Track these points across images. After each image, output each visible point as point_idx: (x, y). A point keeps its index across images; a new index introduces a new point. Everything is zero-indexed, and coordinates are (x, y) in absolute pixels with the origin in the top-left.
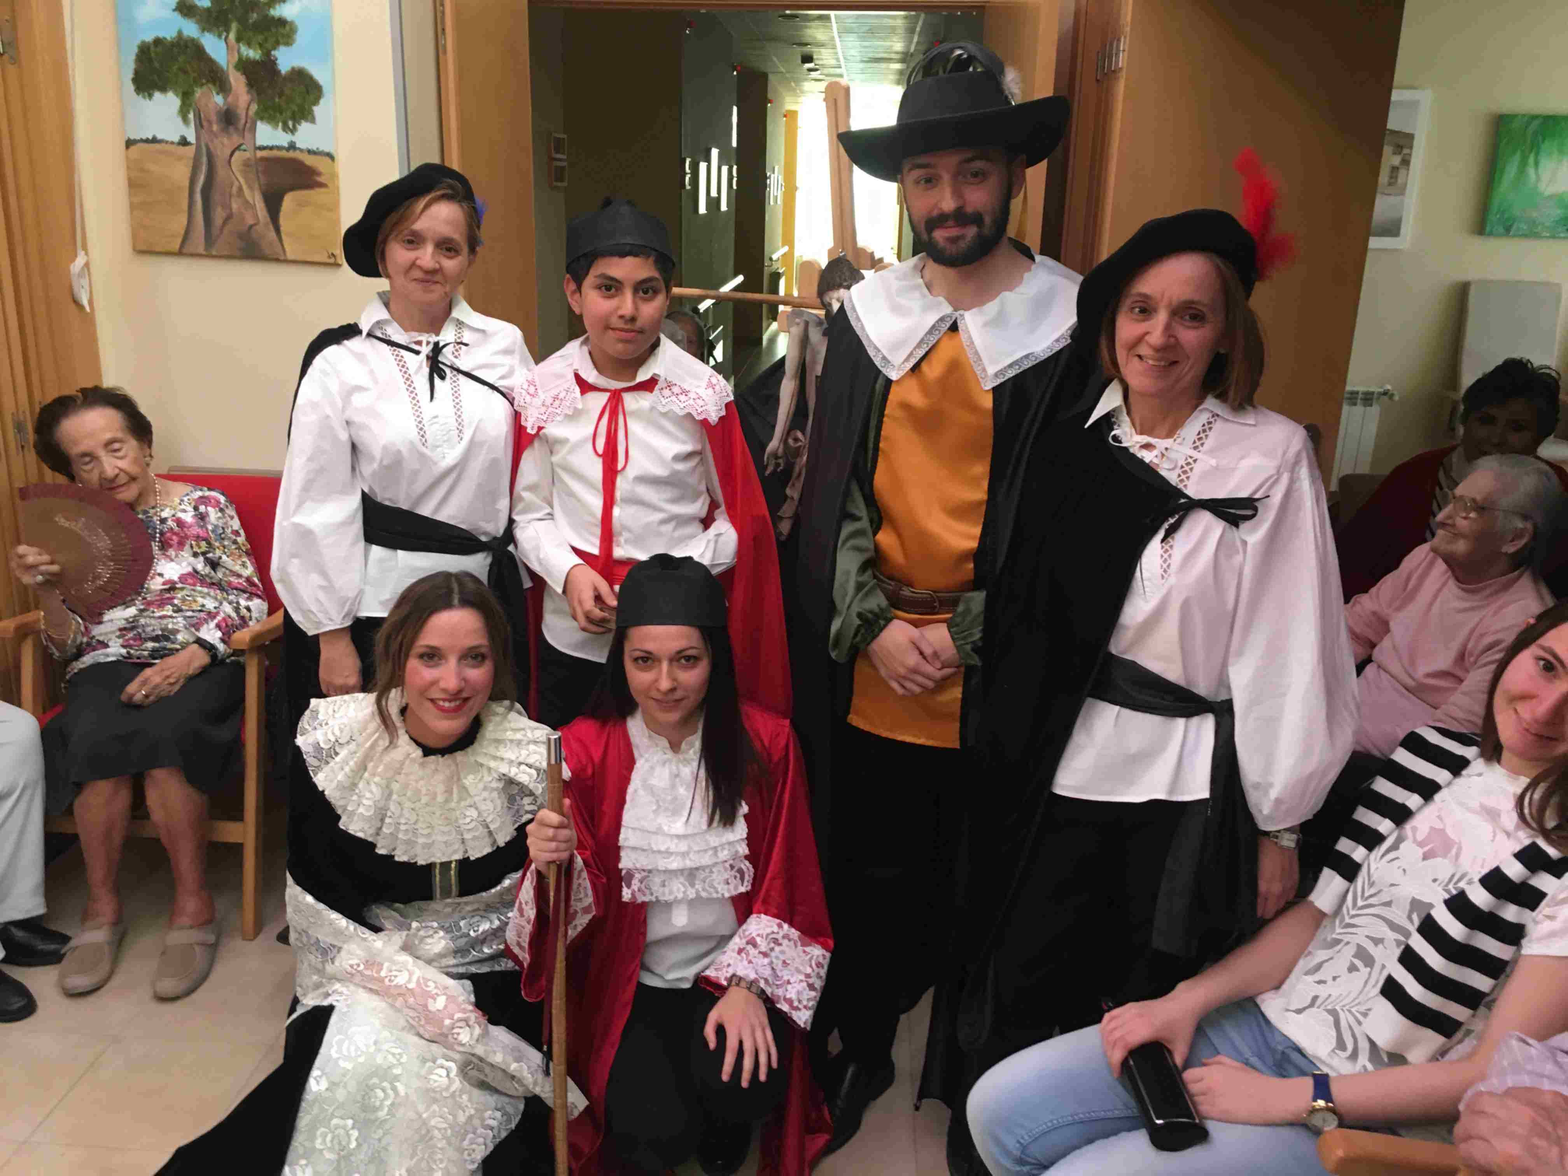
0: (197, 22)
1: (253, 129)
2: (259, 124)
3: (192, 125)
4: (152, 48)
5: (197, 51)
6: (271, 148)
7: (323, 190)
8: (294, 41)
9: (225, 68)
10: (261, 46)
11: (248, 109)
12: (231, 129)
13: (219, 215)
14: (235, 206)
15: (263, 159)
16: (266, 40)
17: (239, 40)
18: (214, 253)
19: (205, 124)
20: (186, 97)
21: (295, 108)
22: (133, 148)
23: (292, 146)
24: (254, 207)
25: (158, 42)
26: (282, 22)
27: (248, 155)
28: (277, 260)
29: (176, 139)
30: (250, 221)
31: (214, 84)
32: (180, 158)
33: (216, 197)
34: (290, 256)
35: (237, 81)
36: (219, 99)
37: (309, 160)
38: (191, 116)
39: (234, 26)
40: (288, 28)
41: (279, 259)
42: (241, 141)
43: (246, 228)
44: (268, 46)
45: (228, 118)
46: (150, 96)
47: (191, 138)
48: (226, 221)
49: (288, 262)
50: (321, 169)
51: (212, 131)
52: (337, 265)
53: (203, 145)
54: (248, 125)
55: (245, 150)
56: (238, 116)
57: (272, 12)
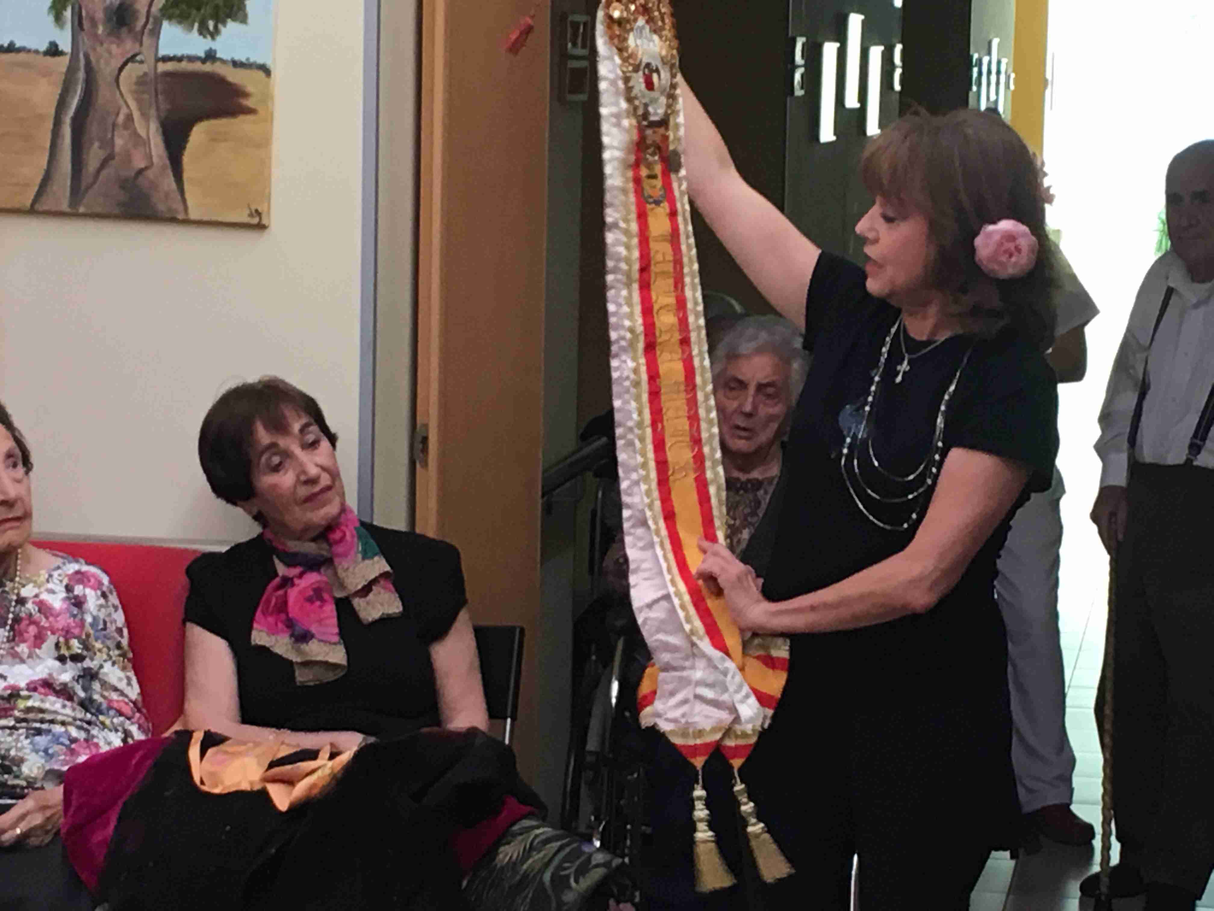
1: (156, 33)
2: (165, 24)
3: (68, 27)
6: (180, 59)
7: (250, 118)
12: (124, 30)
13: (94, 154)
14: (119, 142)
15: (167, 74)
18: (82, 210)
19: (86, 24)
21: (220, 2)
23: (210, 56)
24: (146, 143)
27: (144, 68)
28: (173, 220)
29: (43, 47)
30: (140, 163)
32: (46, 73)
33: (93, 128)
34: (194, 215)
37: (234, 76)
38: (68, 13)
41: (176, 218)
42: (137, 50)
43: (133, 173)
45: (121, 16)
48: (104, 164)
49: (187, 222)
50: (250, 89)
51: (96, 35)
52: (261, 227)
53: (81, 56)
54: (149, 26)
55: (142, 62)
56: (134, 14)
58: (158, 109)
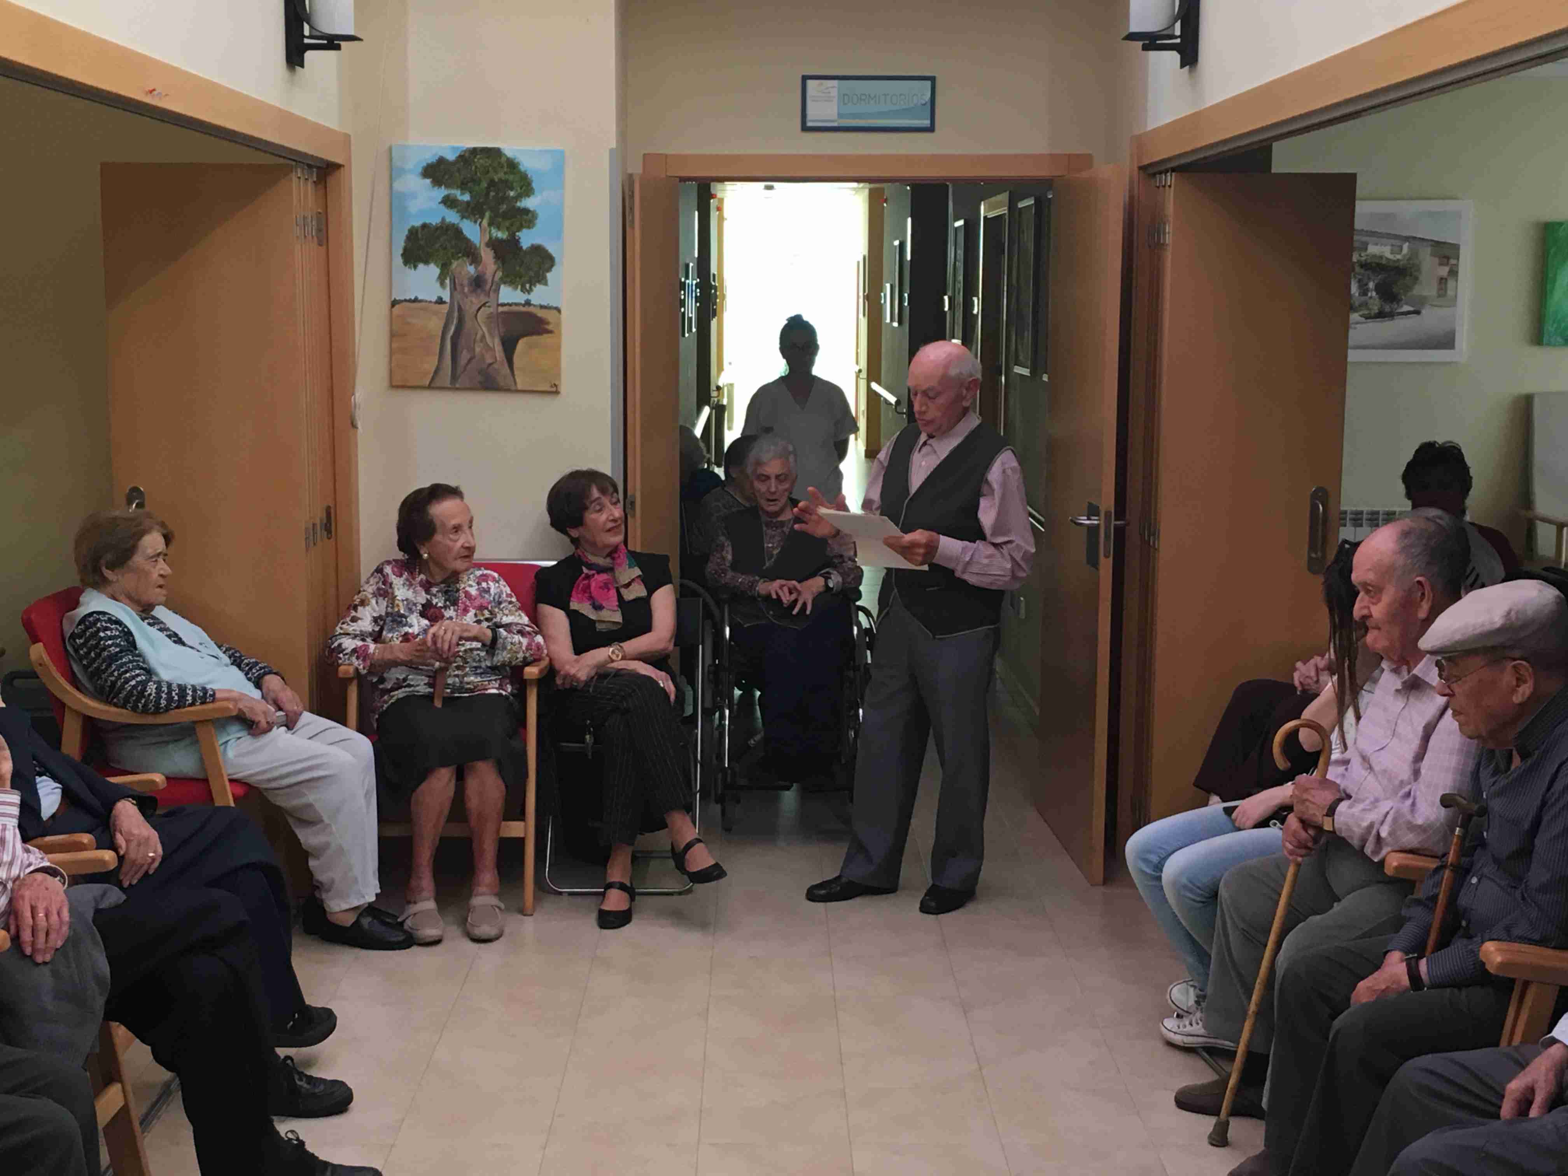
0: (458, 212)
1: (497, 290)
2: (502, 286)
3: (448, 288)
4: (420, 230)
5: (455, 232)
6: (511, 305)
7: (550, 335)
8: (534, 225)
9: (478, 245)
10: (508, 229)
11: (494, 276)
12: (479, 291)
13: (464, 356)
14: (478, 350)
15: (502, 312)
16: (512, 225)
17: (490, 224)
18: (457, 386)
19: (458, 287)
20: (445, 268)
21: (532, 275)
22: (397, 306)
23: (528, 303)
24: (493, 350)
25: (424, 226)
26: (526, 211)
27: (491, 310)
28: (508, 390)
29: (434, 299)
30: (489, 361)
31: (468, 257)
32: (436, 313)
33: (462, 342)
34: (520, 387)
35: (487, 256)
36: (471, 269)
37: (541, 313)
38: (448, 281)
39: (487, 214)
40: (530, 215)
41: (510, 389)
42: (486, 300)
43: (485, 366)
44: (514, 228)
45: (478, 283)
46: (415, 267)
47: (446, 297)
48: (470, 361)
49: (518, 391)
50: (550, 320)
51: (464, 293)
52: (557, 392)
53: (456, 304)
54: (493, 287)
55: (489, 307)
56: (485, 281)
57: (518, 204)
58: (499, 331)
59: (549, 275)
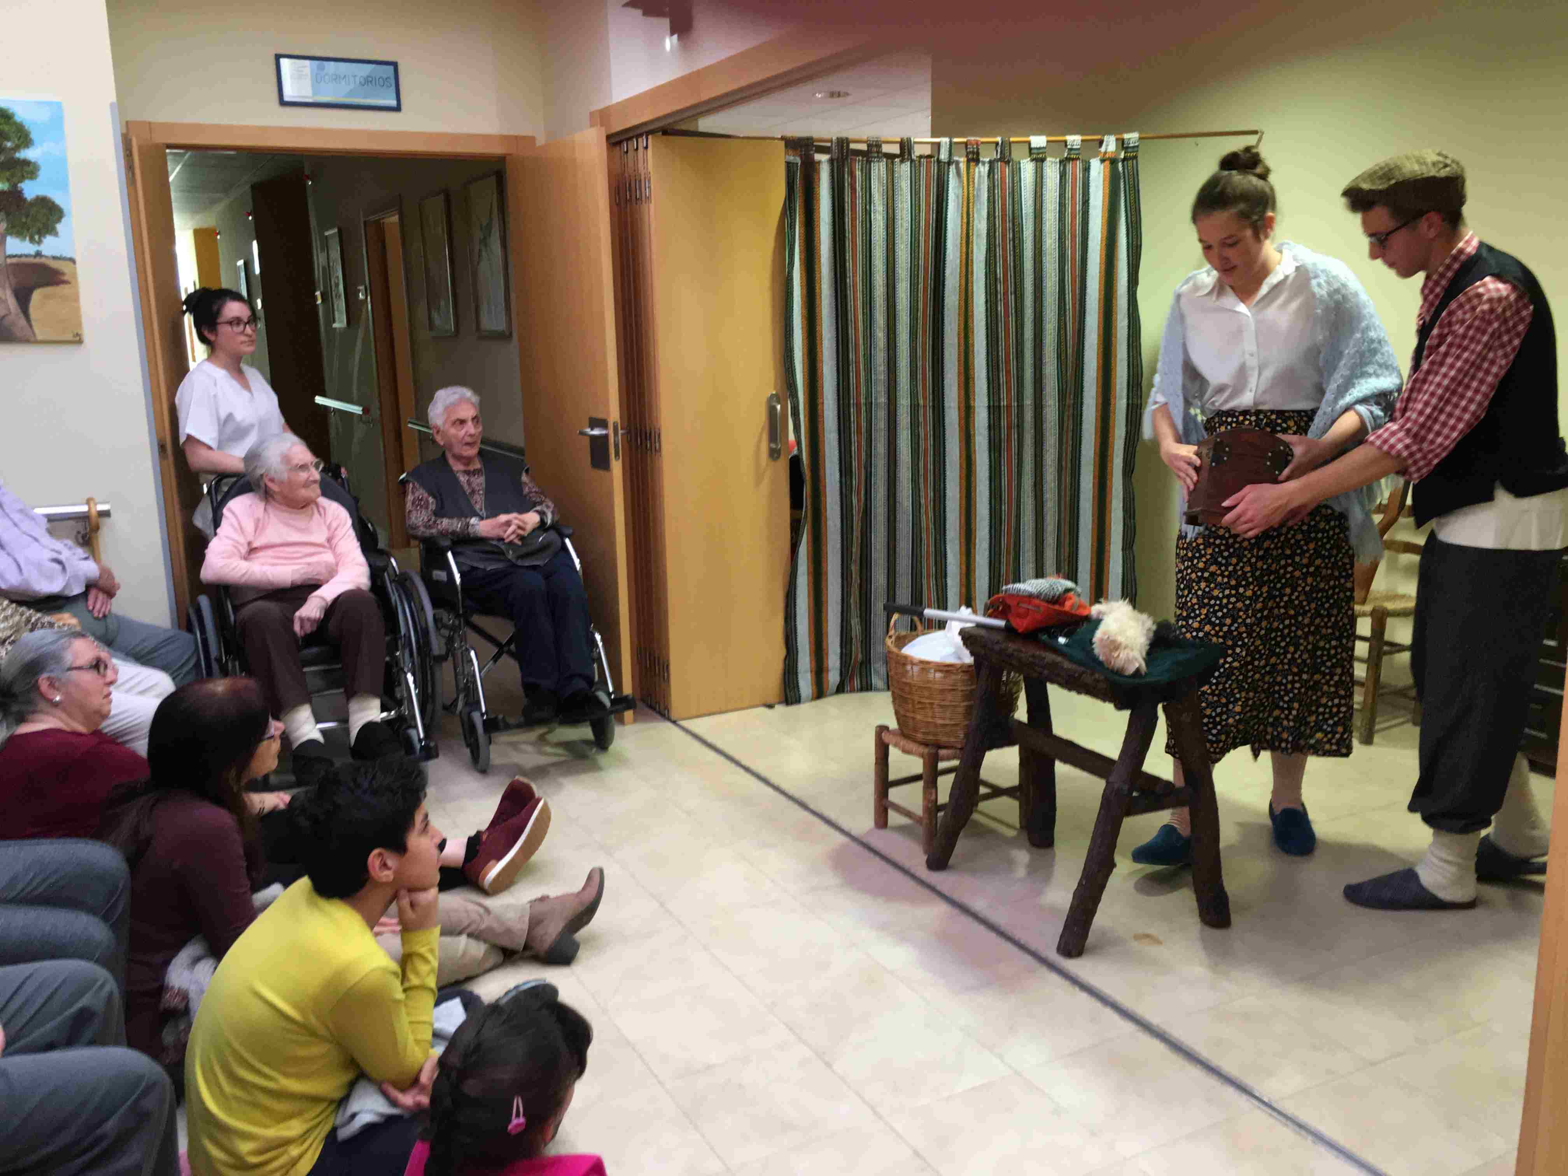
1: (4, 242)
2: (8, 238)
6: (21, 256)
7: (66, 286)
8: (37, 177)
10: (8, 180)
15: (12, 265)
16: (13, 176)
21: (41, 226)
23: (38, 254)
24: (5, 302)
26: (26, 163)
28: (27, 341)
30: (3, 313)
34: (40, 337)
37: (54, 264)
40: (31, 167)
41: (28, 339)
44: (15, 180)
49: (36, 342)
50: (65, 271)
52: (81, 342)
57: (17, 155)
58: (10, 284)
59: (59, 227)
